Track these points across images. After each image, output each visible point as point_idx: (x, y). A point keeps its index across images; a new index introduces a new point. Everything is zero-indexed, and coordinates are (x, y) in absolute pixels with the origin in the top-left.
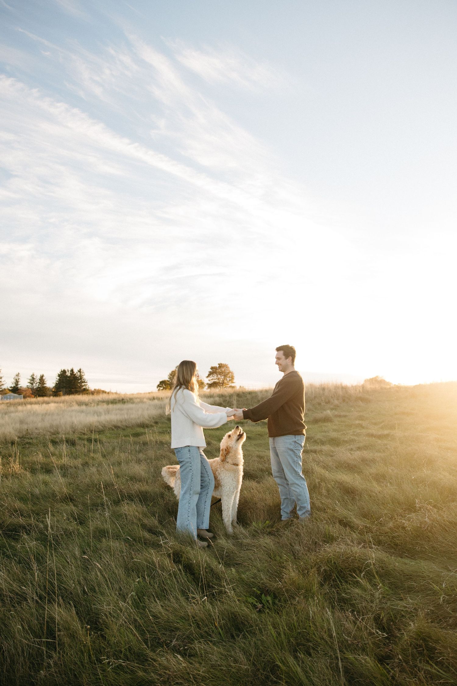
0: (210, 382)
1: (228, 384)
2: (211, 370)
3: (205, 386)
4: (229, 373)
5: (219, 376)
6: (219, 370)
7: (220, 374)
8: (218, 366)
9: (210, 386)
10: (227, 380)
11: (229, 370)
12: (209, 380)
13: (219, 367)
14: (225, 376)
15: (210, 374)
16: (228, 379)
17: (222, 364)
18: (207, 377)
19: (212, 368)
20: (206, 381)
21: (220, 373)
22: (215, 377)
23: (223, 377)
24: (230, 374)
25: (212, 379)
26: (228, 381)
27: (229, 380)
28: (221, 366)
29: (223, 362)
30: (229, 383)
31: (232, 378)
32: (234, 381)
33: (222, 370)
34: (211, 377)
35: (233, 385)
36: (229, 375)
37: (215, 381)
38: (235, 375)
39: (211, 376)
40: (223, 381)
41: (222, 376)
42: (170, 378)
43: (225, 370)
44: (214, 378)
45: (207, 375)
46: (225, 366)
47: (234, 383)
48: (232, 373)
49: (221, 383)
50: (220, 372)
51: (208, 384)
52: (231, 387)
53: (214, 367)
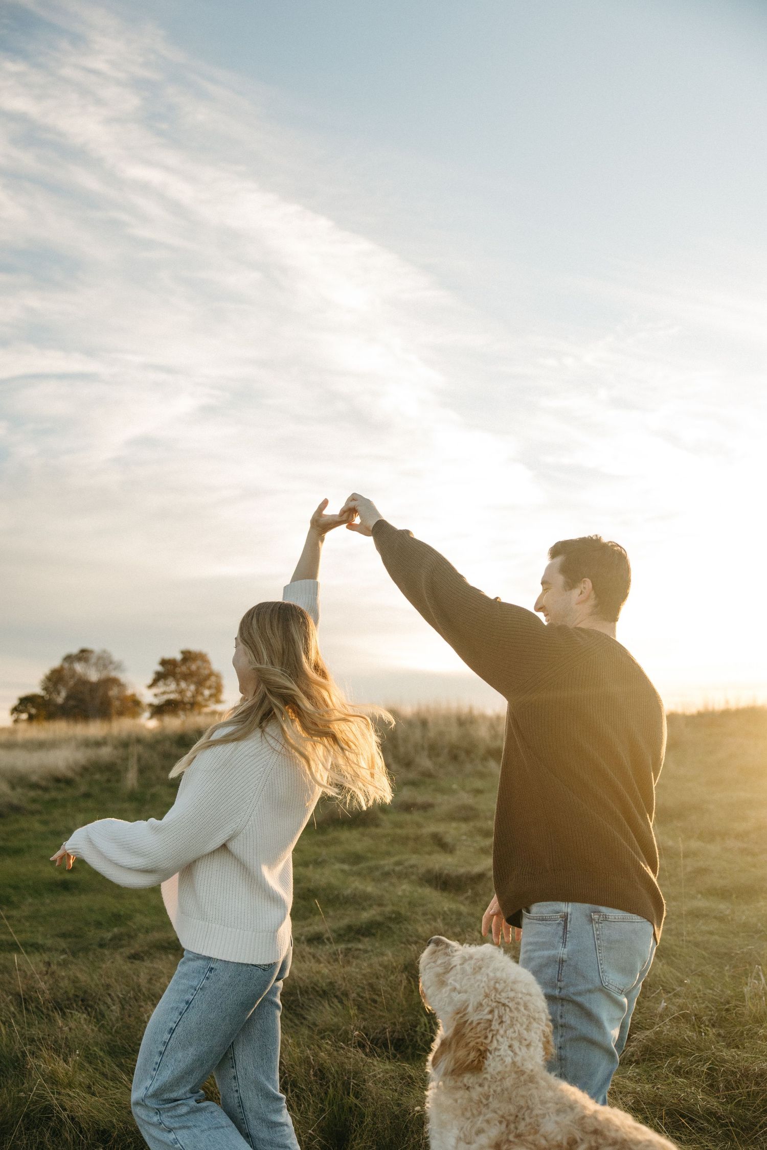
0: (156, 701)
1: (206, 706)
2: (160, 668)
3: (144, 711)
4: (209, 676)
5: (183, 685)
6: (183, 668)
7: (185, 680)
8: (178, 657)
9: (159, 711)
10: (203, 695)
11: (210, 669)
12: (156, 695)
13: (182, 659)
14: (199, 684)
15: (159, 677)
16: (207, 693)
17: (190, 652)
18: (151, 686)
19: (164, 663)
20: (148, 697)
21: (187, 677)
22: (173, 686)
23: (192, 687)
24: (213, 679)
25: (164, 693)
26: (207, 698)
27: (211, 696)
28: (188, 656)
29: (194, 647)
30: (208, 703)
31: (218, 690)
32: (224, 698)
33: (189, 668)
34: (160, 688)
36: (209, 683)
37: (172, 696)
38: (225, 682)
39: (161, 683)
40: (193, 697)
41: (191, 683)
42: (46, 689)
43: (198, 668)
44: (169, 690)
45: (150, 681)
46: (200, 657)
47: (222, 702)
48: (218, 676)
49: (188, 703)
50: (186, 675)
51: (151, 705)
52: (214, 713)
53: (170, 660)
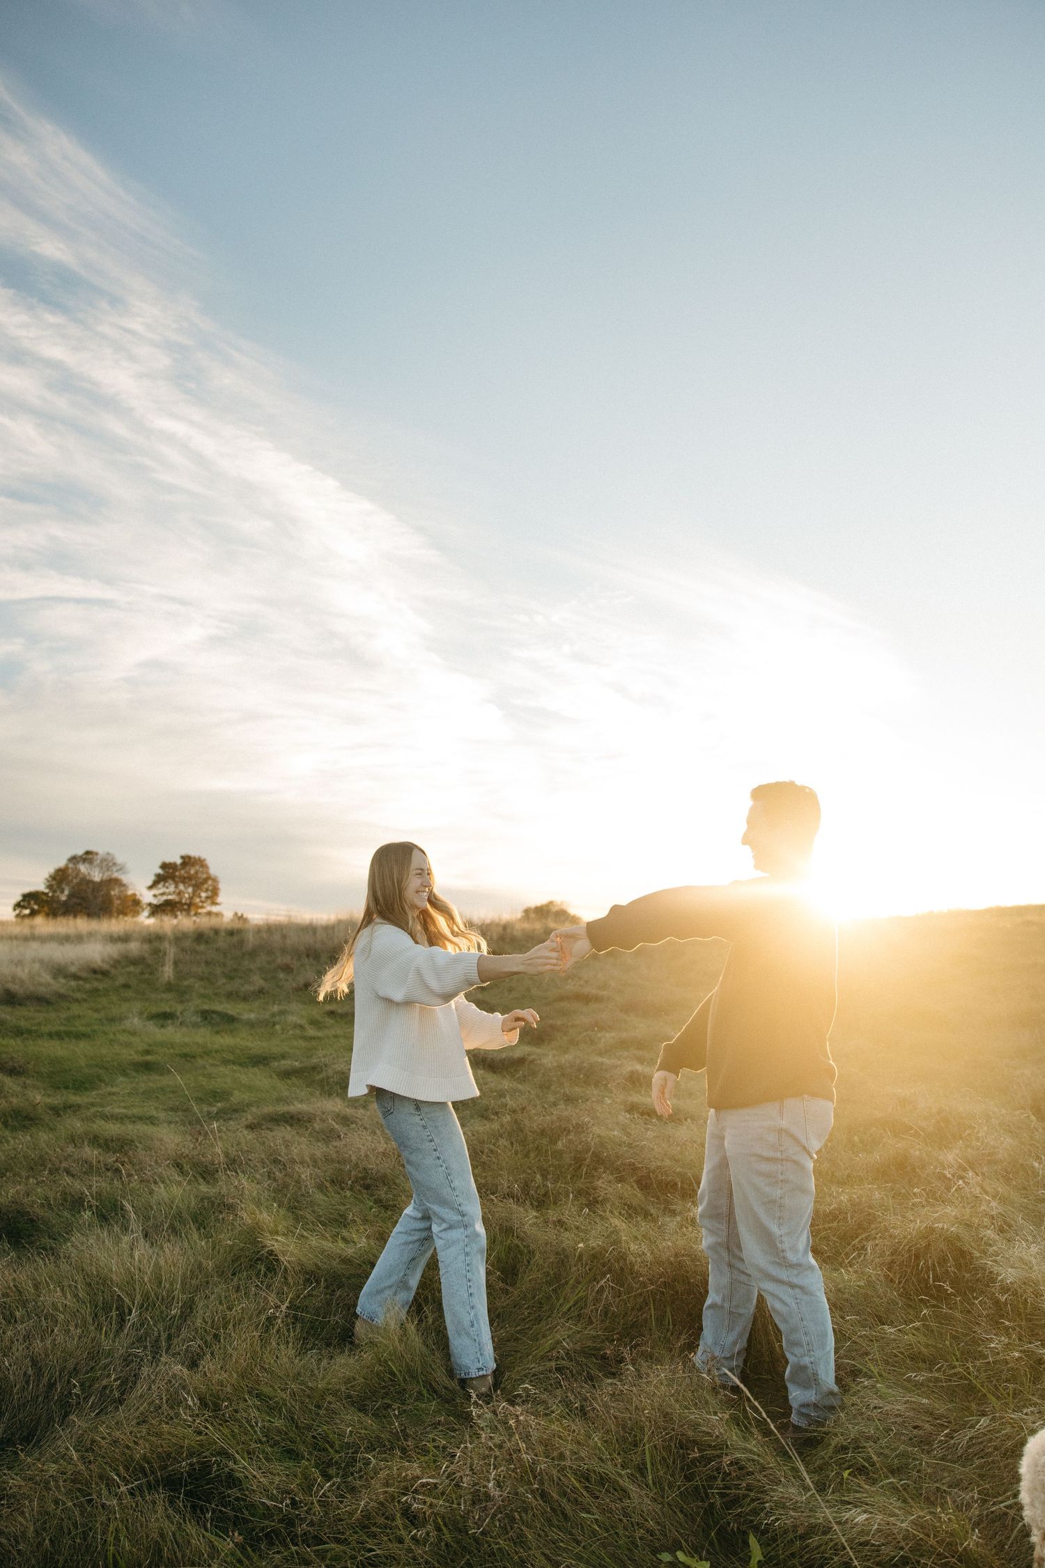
0: (155, 901)
1: (202, 907)
2: (160, 871)
3: (143, 910)
4: (206, 880)
5: (181, 887)
6: (183, 872)
7: (184, 882)
8: (179, 861)
9: (156, 910)
10: (200, 897)
11: (208, 873)
12: (155, 896)
13: (182, 864)
14: (197, 887)
15: (159, 880)
16: (203, 895)
17: (189, 857)
18: (150, 888)
19: (164, 866)
20: (147, 897)
21: (185, 880)
22: (172, 888)
23: (190, 890)
24: (210, 882)
25: (163, 894)
26: (203, 899)
27: (207, 898)
28: (187, 861)
29: (193, 853)
30: (205, 905)
31: (215, 892)
32: (219, 900)
33: (188, 872)
34: (160, 889)
35: (214, 909)
36: (206, 886)
37: (170, 897)
38: (221, 886)
39: (160, 885)
40: (191, 898)
41: (189, 885)
42: (50, 887)
43: (196, 873)
44: (169, 891)
45: (150, 883)
46: (200, 862)
47: (217, 904)
48: (215, 880)
49: (185, 904)
50: (185, 878)
51: (150, 904)
52: (209, 913)
53: (170, 864)
